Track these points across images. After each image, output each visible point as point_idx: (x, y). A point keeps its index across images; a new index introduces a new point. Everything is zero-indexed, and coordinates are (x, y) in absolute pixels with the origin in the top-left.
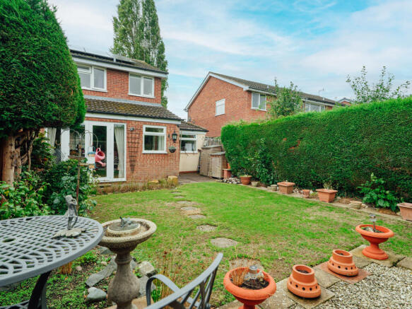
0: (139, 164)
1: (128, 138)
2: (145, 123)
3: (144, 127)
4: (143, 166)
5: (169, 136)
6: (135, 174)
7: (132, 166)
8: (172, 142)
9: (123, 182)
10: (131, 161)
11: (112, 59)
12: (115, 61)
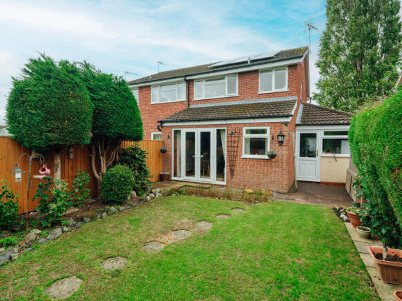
0: (239, 169)
1: (228, 141)
2: (245, 125)
3: (244, 129)
4: (243, 172)
5: (273, 138)
6: (234, 180)
7: (232, 172)
8: (277, 145)
9: (222, 186)
10: (230, 165)
11: (247, 62)
12: (249, 63)
